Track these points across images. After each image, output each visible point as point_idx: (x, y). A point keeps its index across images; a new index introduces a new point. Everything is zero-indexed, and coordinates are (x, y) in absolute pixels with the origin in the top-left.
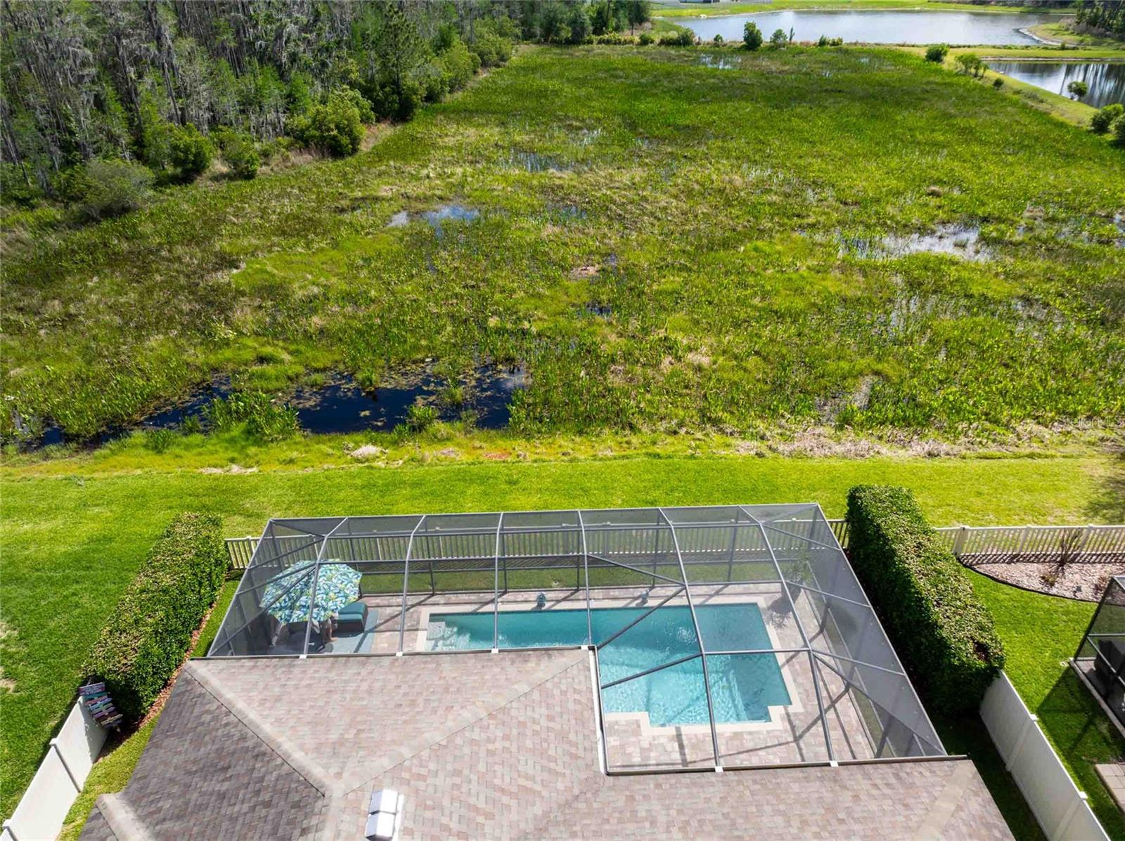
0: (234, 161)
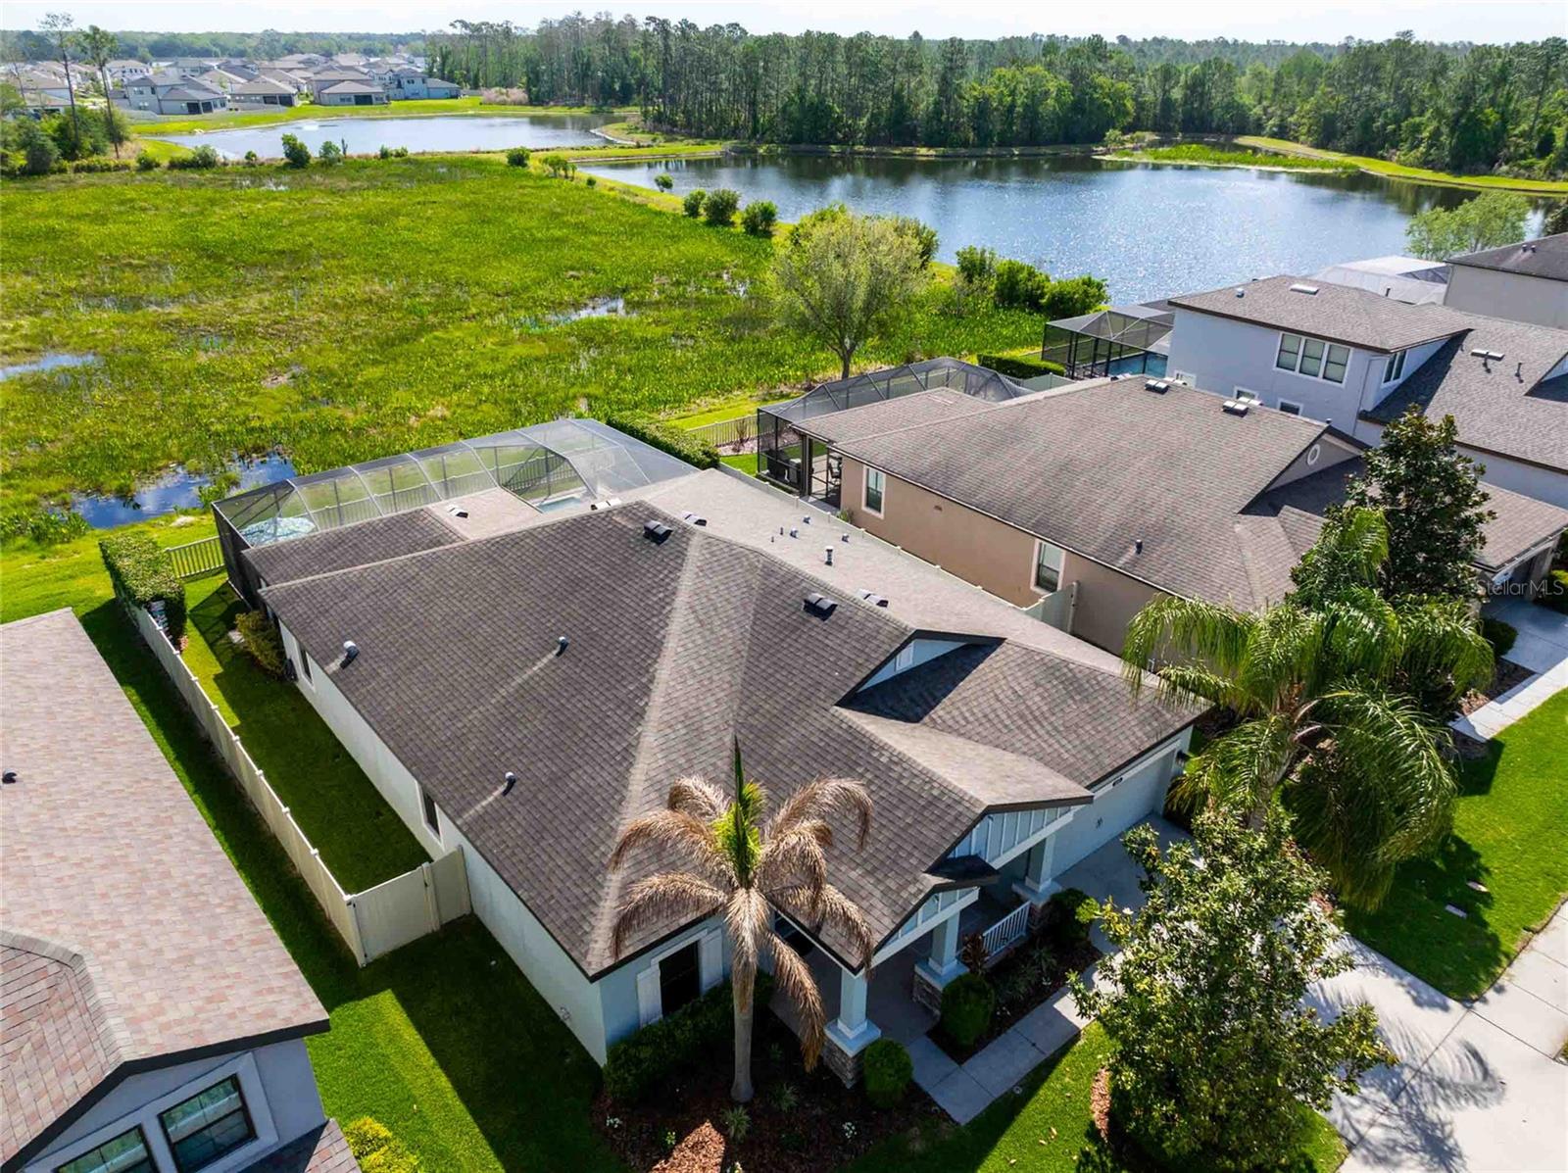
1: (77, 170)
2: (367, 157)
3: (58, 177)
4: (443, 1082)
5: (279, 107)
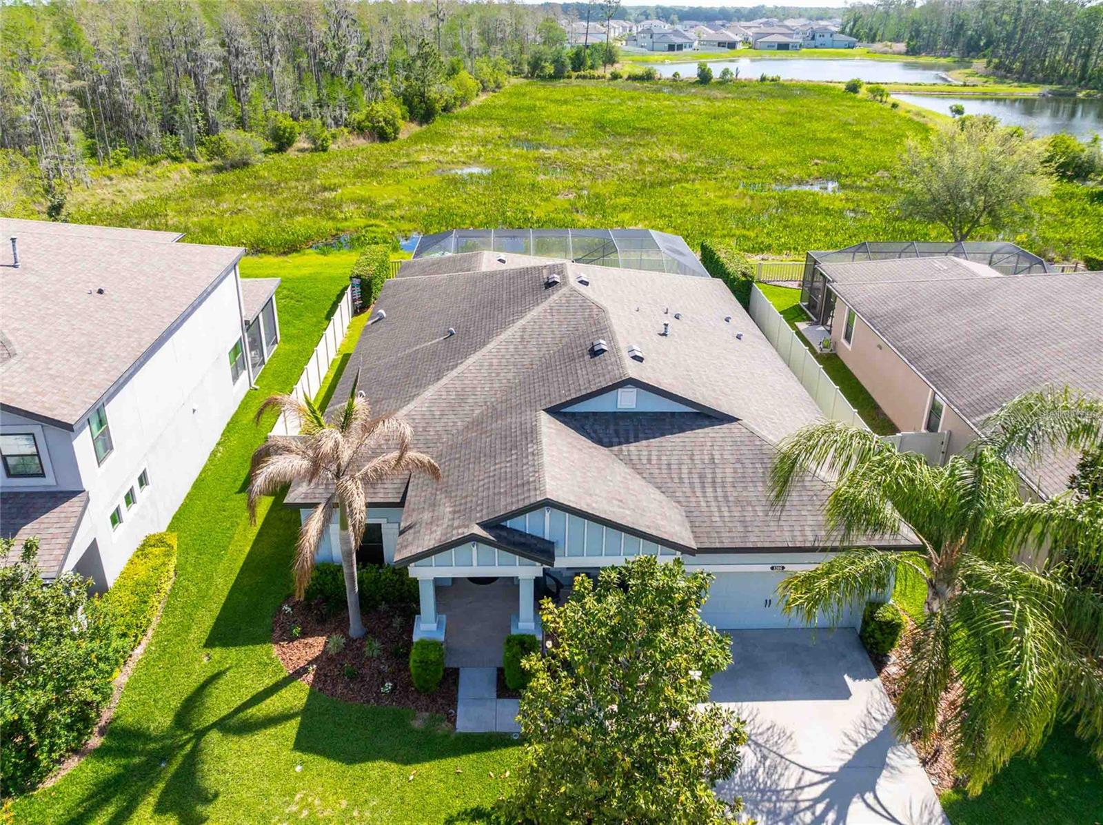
0: (314, 140)
1: (577, 77)
2: (750, 81)
3: (566, 80)
4: (248, 549)
5: (726, 49)
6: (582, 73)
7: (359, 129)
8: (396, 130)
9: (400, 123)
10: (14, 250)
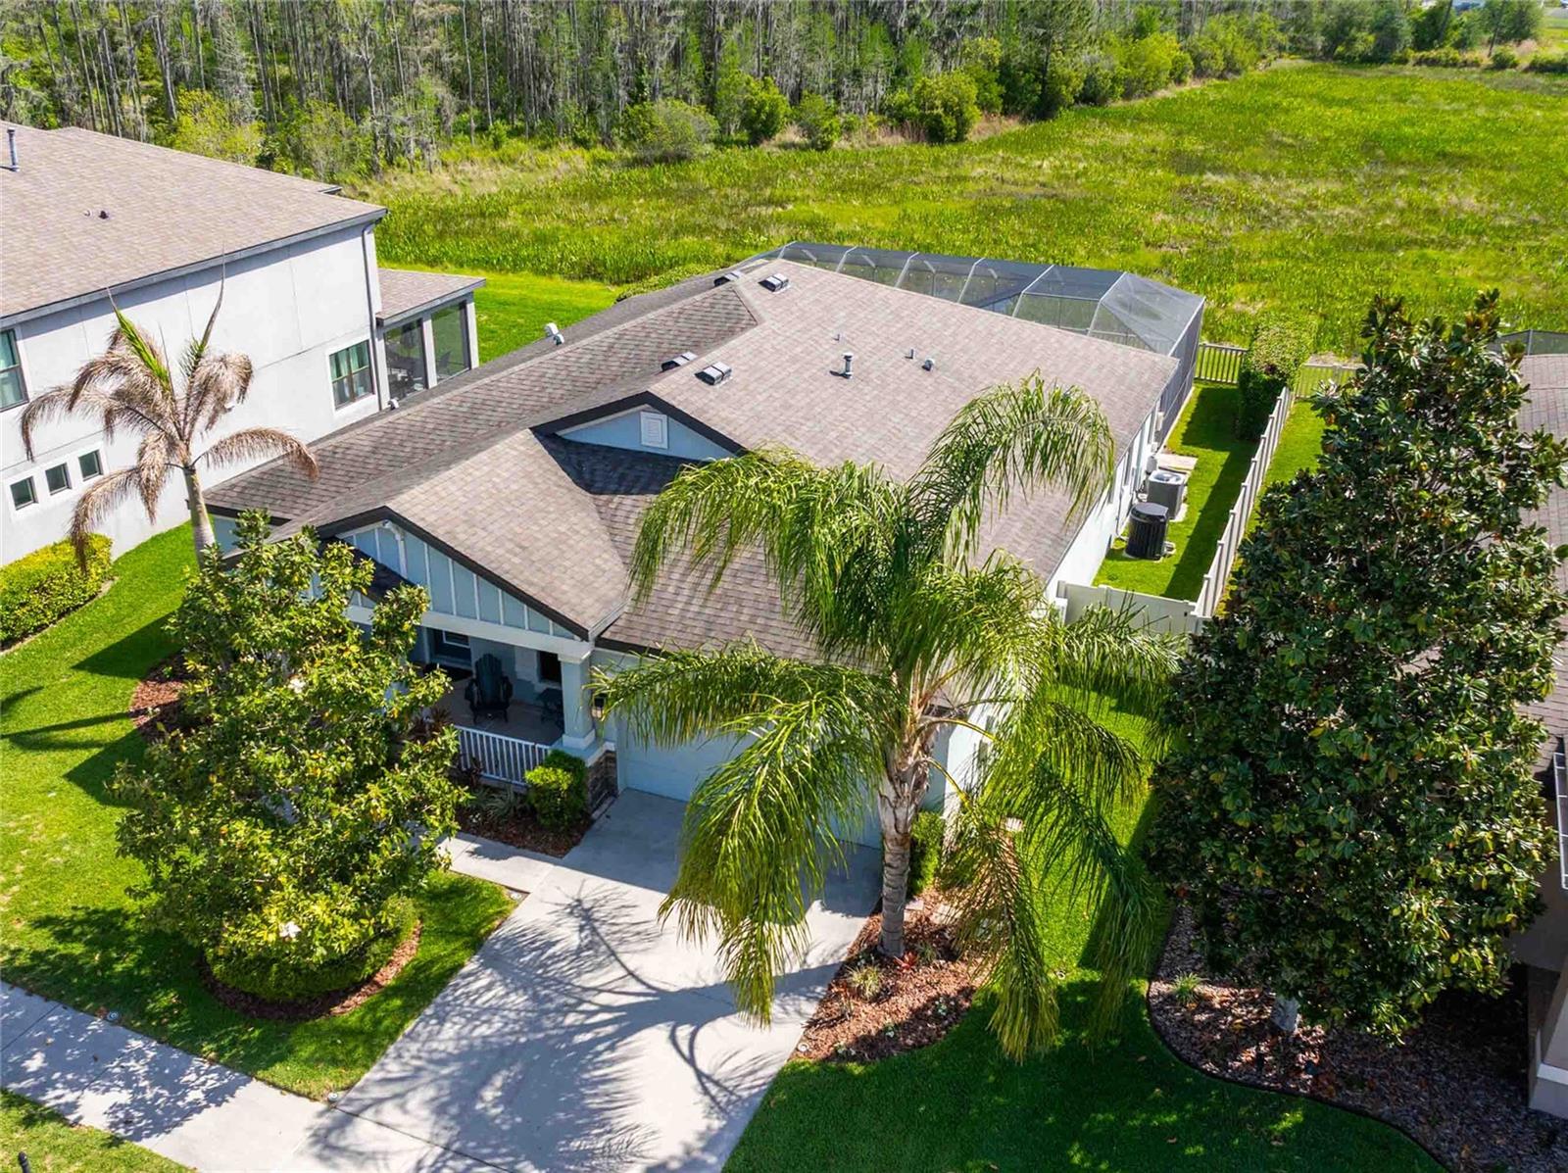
0: (810, 130)
1: (1419, 62)
3: (1390, 68)
6: (1433, 54)
7: (896, 118)
8: (963, 125)
9: (973, 112)
10: (12, 146)
